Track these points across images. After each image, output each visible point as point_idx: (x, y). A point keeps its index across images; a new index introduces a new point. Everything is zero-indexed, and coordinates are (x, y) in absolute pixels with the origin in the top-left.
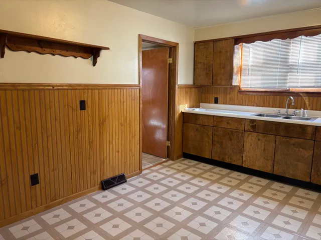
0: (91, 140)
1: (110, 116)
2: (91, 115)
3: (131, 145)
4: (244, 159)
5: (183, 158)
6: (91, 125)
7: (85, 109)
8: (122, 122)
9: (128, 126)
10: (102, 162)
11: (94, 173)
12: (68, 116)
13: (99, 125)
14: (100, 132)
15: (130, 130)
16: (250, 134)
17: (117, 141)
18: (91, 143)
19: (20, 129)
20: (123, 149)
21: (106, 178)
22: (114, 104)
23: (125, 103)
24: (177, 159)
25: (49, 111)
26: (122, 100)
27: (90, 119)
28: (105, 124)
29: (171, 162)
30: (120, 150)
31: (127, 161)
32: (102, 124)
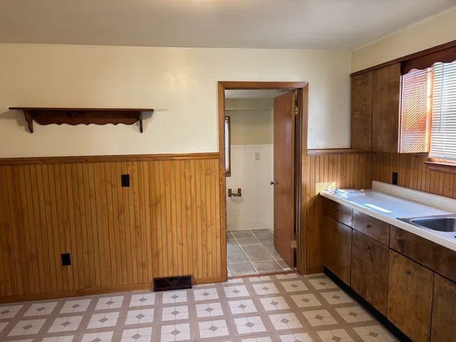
0: (138, 223)
1: (168, 196)
2: (137, 193)
3: (204, 238)
4: (389, 305)
5: (322, 274)
6: (137, 205)
7: (128, 186)
8: (189, 204)
9: (199, 210)
10: (156, 255)
11: (144, 266)
12: (106, 192)
13: (150, 206)
14: (151, 215)
15: (202, 216)
16: (397, 257)
17: (179, 229)
18: (138, 228)
19: (51, 205)
20: (190, 241)
21: (161, 276)
22: (173, 179)
23: (193, 179)
24: (307, 274)
25: (82, 186)
26: (187, 174)
27: (137, 198)
28: (159, 205)
29: (294, 275)
30: (185, 242)
31: (197, 259)
32: (154, 204)
